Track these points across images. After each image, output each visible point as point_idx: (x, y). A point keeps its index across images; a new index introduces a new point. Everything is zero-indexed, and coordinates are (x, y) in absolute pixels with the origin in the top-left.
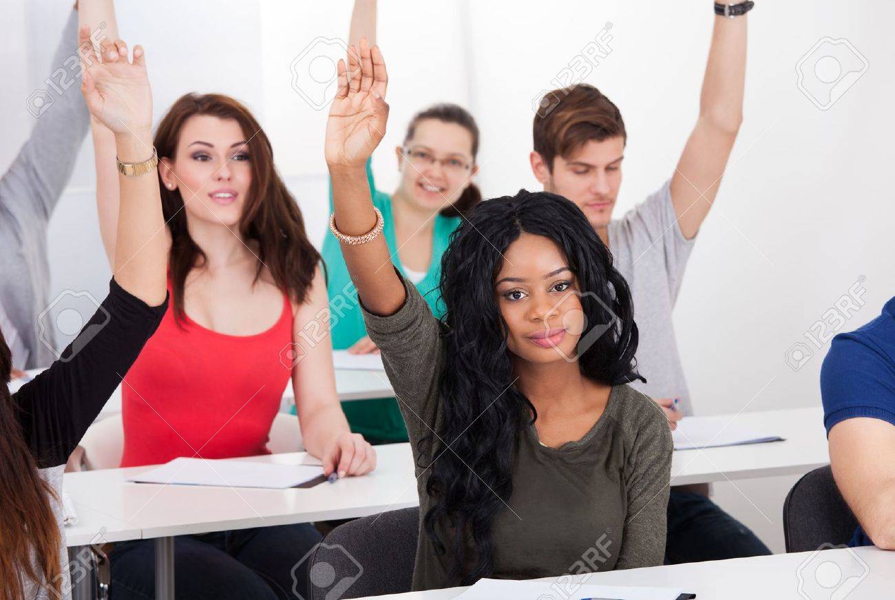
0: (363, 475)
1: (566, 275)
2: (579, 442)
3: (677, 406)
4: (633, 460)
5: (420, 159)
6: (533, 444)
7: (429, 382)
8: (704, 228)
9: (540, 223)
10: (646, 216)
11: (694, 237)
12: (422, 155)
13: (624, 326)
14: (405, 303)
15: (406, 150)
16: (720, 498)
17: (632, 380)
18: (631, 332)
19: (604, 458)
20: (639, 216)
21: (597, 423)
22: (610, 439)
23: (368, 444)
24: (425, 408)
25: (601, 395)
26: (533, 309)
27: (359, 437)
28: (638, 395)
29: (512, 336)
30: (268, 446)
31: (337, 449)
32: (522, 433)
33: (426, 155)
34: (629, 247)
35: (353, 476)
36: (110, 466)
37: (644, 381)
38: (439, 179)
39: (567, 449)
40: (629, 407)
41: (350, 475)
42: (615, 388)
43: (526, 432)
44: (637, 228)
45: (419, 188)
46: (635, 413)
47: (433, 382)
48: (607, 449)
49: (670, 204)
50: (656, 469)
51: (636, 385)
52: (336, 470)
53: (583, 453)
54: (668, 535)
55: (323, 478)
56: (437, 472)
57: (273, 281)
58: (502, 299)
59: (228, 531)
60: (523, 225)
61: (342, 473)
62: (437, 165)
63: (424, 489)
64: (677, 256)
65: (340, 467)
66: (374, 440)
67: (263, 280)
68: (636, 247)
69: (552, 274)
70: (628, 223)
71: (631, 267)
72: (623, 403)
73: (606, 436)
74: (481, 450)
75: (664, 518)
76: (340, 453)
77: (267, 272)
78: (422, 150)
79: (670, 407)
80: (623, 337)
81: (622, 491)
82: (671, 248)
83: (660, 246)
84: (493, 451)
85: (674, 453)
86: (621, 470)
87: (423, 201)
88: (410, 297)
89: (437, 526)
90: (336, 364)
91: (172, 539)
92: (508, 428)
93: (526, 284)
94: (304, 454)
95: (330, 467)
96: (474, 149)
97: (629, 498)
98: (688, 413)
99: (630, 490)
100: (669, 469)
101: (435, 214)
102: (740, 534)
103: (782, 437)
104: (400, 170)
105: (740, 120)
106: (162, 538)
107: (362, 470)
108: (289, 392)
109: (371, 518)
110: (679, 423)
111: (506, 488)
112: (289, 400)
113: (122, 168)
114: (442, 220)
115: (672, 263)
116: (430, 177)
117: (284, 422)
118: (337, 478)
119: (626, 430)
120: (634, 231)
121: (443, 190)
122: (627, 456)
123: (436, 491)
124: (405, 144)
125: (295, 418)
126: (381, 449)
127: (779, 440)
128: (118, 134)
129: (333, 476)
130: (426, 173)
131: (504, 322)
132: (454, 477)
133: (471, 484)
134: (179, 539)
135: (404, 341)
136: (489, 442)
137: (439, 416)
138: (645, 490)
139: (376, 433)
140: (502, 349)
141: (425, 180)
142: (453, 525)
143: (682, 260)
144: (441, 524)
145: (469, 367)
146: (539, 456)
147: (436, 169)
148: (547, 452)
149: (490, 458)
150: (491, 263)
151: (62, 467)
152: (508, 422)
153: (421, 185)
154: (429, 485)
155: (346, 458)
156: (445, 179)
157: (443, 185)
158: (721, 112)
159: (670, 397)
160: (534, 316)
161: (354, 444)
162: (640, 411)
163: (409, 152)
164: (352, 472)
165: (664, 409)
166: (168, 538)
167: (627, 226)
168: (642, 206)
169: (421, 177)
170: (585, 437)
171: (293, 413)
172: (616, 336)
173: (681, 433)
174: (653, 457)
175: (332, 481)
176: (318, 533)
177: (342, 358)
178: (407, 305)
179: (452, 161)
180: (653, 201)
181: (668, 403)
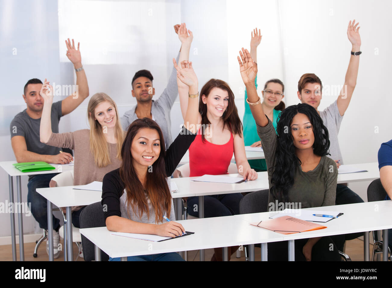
0: (254, 180)
1: (310, 124)
2: (313, 170)
3: (339, 162)
4: (327, 176)
5: (269, 93)
6: (300, 171)
7: (273, 151)
8: (346, 113)
9: (303, 110)
10: (330, 110)
11: (343, 115)
12: (269, 92)
13: (326, 141)
14: (268, 124)
15: (265, 91)
16: (350, 187)
17: (327, 155)
18: (328, 143)
19: (319, 175)
20: (328, 110)
21: (318, 165)
22: (321, 170)
23: (255, 172)
24: (271, 159)
25: (318, 159)
26: (300, 133)
27: (253, 170)
28: (329, 159)
29: (295, 141)
30: (228, 172)
31: (247, 173)
32: (297, 168)
33: (270, 92)
34: (326, 118)
35: (252, 180)
36: (187, 176)
37: (330, 155)
38: (274, 98)
39: (309, 172)
40: (326, 162)
41: (251, 180)
42: (322, 157)
43: (298, 168)
44: (328, 113)
45: (269, 101)
46: (328, 163)
47: (274, 151)
48: (320, 172)
49: (337, 107)
50: (333, 178)
51: (328, 156)
52: (247, 178)
53: (314, 173)
54: (336, 196)
55: (243, 181)
56: (274, 177)
57: (228, 129)
58: (293, 130)
59: (218, 195)
60: (298, 111)
61: (248, 179)
62: (273, 94)
63: (270, 182)
64: (339, 121)
65: (248, 178)
66: (257, 170)
67: (225, 129)
68: (328, 118)
69: (305, 124)
70: (325, 112)
71: (327, 123)
72: (324, 160)
73: (320, 169)
74: (286, 171)
75: (335, 191)
76: (248, 174)
77: (226, 126)
78: (269, 90)
79: (337, 162)
80: (326, 144)
81: (324, 184)
82: (337, 118)
83: (334, 118)
84: (289, 171)
85: (338, 175)
86: (324, 179)
87: (270, 104)
88: (269, 123)
89: (273, 192)
90: (246, 149)
91: (203, 197)
92: (293, 165)
93: (298, 126)
94: (238, 174)
95: (245, 178)
96: (283, 90)
97: (326, 186)
98: (342, 164)
99: (327, 184)
100: (337, 178)
101: (273, 108)
102: (355, 196)
103: (367, 171)
104: (263, 97)
105: (356, 84)
106: (201, 196)
107: (254, 179)
108: (233, 157)
109: (257, 192)
110: (340, 167)
111: (292, 182)
112: (233, 159)
113: (189, 96)
114: (275, 111)
115: (337, 122)
116: (272, 97)
117: (232, 165)
118: (247, 181)
119: (325, 168)
120: (327, 115)
121: (275, 101)
122: (326, 174)
123: (274, 182)
124: (264, 90)
125: (236, 164)
126: (259, 173)
127: (366, 171)
128: (189, 87)
129: (246, 180)
130: (270, 97)
131: (293, 136)
132: (278, 178)
133: (282, 180)
134: (205, 196)
135: (267, 135)
136: (288, 169)
137: (275, 162)
138: (330, 184)
139: (258, 168)
140: (292, 144)
141: (270, 98)
142: (278, 192)
143: (340, 121)
144: (275, 191)
145: (283, 149)
146: (302, 174)
147: (273, 96)
148: (304, 173)
149: (288, 173)
150: (289, 121)
151: (170, 177)
152: (293, 164)
153: (269, 100)
154: (272, 181)
155: (250, 176)
156: (275, 98)
157: (275, 100)
158: (351, 81)
159: (337, 160)
160: (300, 135)
161: (252, 172)
162: (329, 163)
163: (266, 91)
164: (251, 179)
165: (336, 163)
166: (202, 196)
167: (325, 113)
168: (329, 107)
169: (269, 98)
170: (314, 169)
171: (235, 163)
172: (324, 143)
173: (340, 169)
174: (332, 175)
175: (246, 182)
176: (242, 195)
177: (248, 148)
178: (269, 125)
179: (277, 93)
180: (332, 106)
181: (337, 161)
